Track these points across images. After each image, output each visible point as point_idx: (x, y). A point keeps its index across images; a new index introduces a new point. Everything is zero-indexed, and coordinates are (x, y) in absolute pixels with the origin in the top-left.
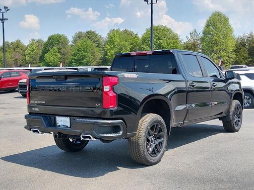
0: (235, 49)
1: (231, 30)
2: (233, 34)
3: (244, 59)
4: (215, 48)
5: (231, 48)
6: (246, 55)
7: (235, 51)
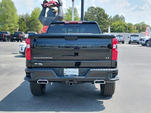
0: (18, 21)
1: (16, 10)
2: (17, 13)
3: (24, 28)
4: (7, 20)
5: (16, 21)
6: (25, 26)
7: (18, 23)
